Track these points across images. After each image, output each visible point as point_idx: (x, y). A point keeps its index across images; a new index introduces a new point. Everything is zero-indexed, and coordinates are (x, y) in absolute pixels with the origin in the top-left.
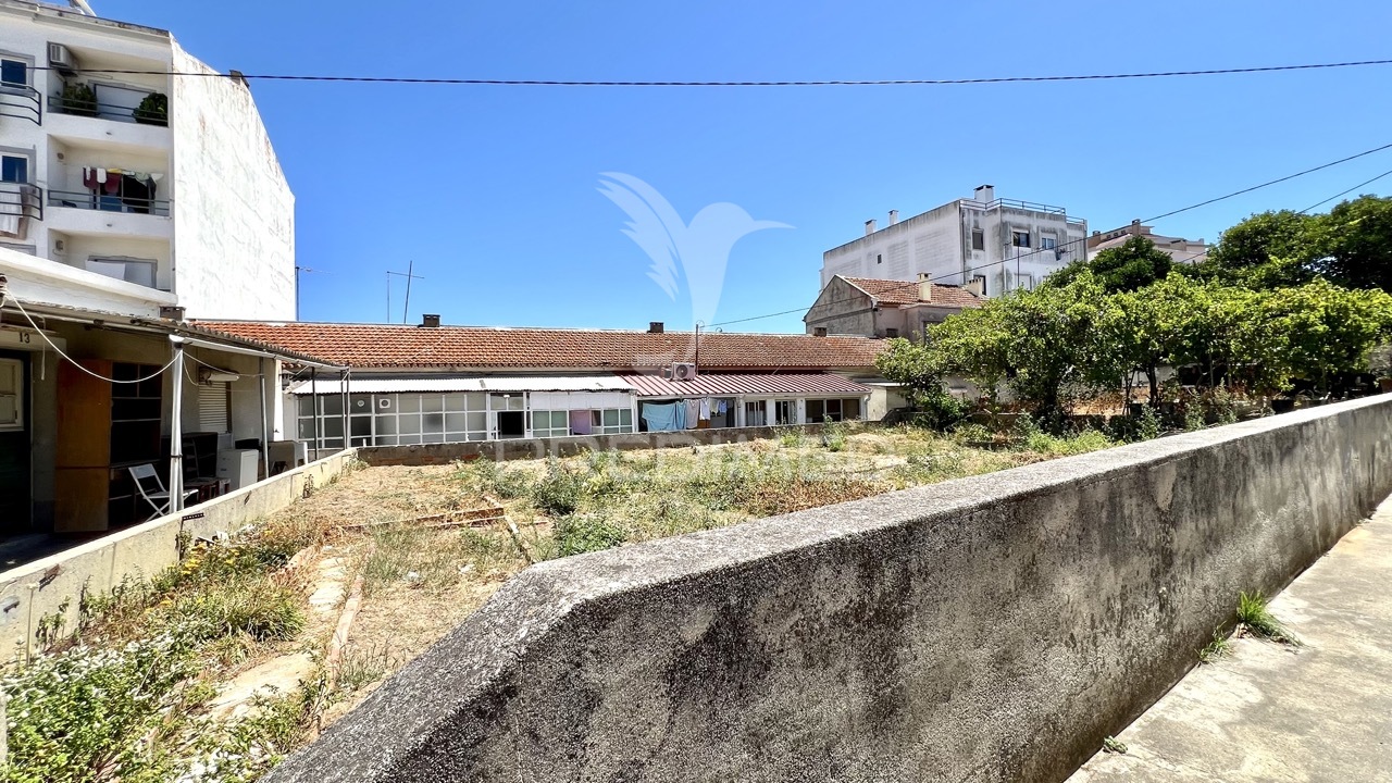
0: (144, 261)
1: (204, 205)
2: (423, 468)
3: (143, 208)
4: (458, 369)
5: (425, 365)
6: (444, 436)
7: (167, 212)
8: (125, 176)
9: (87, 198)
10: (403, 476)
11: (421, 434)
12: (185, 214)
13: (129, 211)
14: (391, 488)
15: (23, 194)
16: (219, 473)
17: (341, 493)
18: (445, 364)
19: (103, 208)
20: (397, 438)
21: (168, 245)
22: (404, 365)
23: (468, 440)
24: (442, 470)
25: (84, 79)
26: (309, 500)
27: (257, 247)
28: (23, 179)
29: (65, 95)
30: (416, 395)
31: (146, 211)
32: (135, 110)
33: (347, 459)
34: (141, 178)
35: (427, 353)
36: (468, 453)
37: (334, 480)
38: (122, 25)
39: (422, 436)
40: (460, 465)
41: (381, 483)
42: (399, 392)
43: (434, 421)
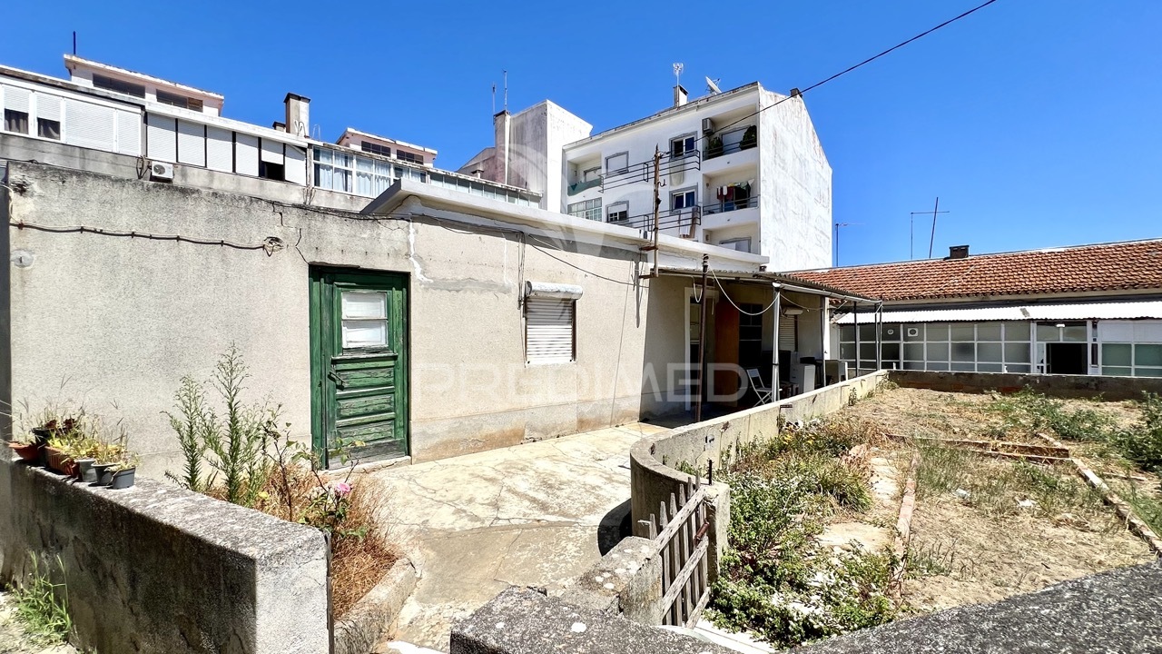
0: (744, 239)
1: (776, 191)
2: (955, 395)
3: (743, 205)
4: (992, 298)
5: (953, 296)
6: (976, 366)
7: (756, 204)
8: (736, 187)
9: (718, 206)
10: (932, 400)
11: (950, 362)
12: (765, 203)
13: (738, 208)
14: (922, 409)
15: (693, 212)
16: (791, 380)
17: (878, 406)
18: (977, 294)
19: (726, 211)
20: (925, 365)
21: (756, 226)
22: (931, 297)
23: (1006, 372)
24: (975, 398)
25: (717, 135)
26: (854, 408)
27: (807, 215)
28: (693, 204)
29: (710, 147)
30: (946, 324)
31: (745, 207)
32: (740, 143)
33: (880, 379)
34: (743, 186)
35: (956, 284)
36: (1008, 386)
37: (870, 395)
38: (734, 91)
39: (951, 365)
40: (996, 396)
41: (913, 403)
42: (927, 322)
43: (964, 350)
